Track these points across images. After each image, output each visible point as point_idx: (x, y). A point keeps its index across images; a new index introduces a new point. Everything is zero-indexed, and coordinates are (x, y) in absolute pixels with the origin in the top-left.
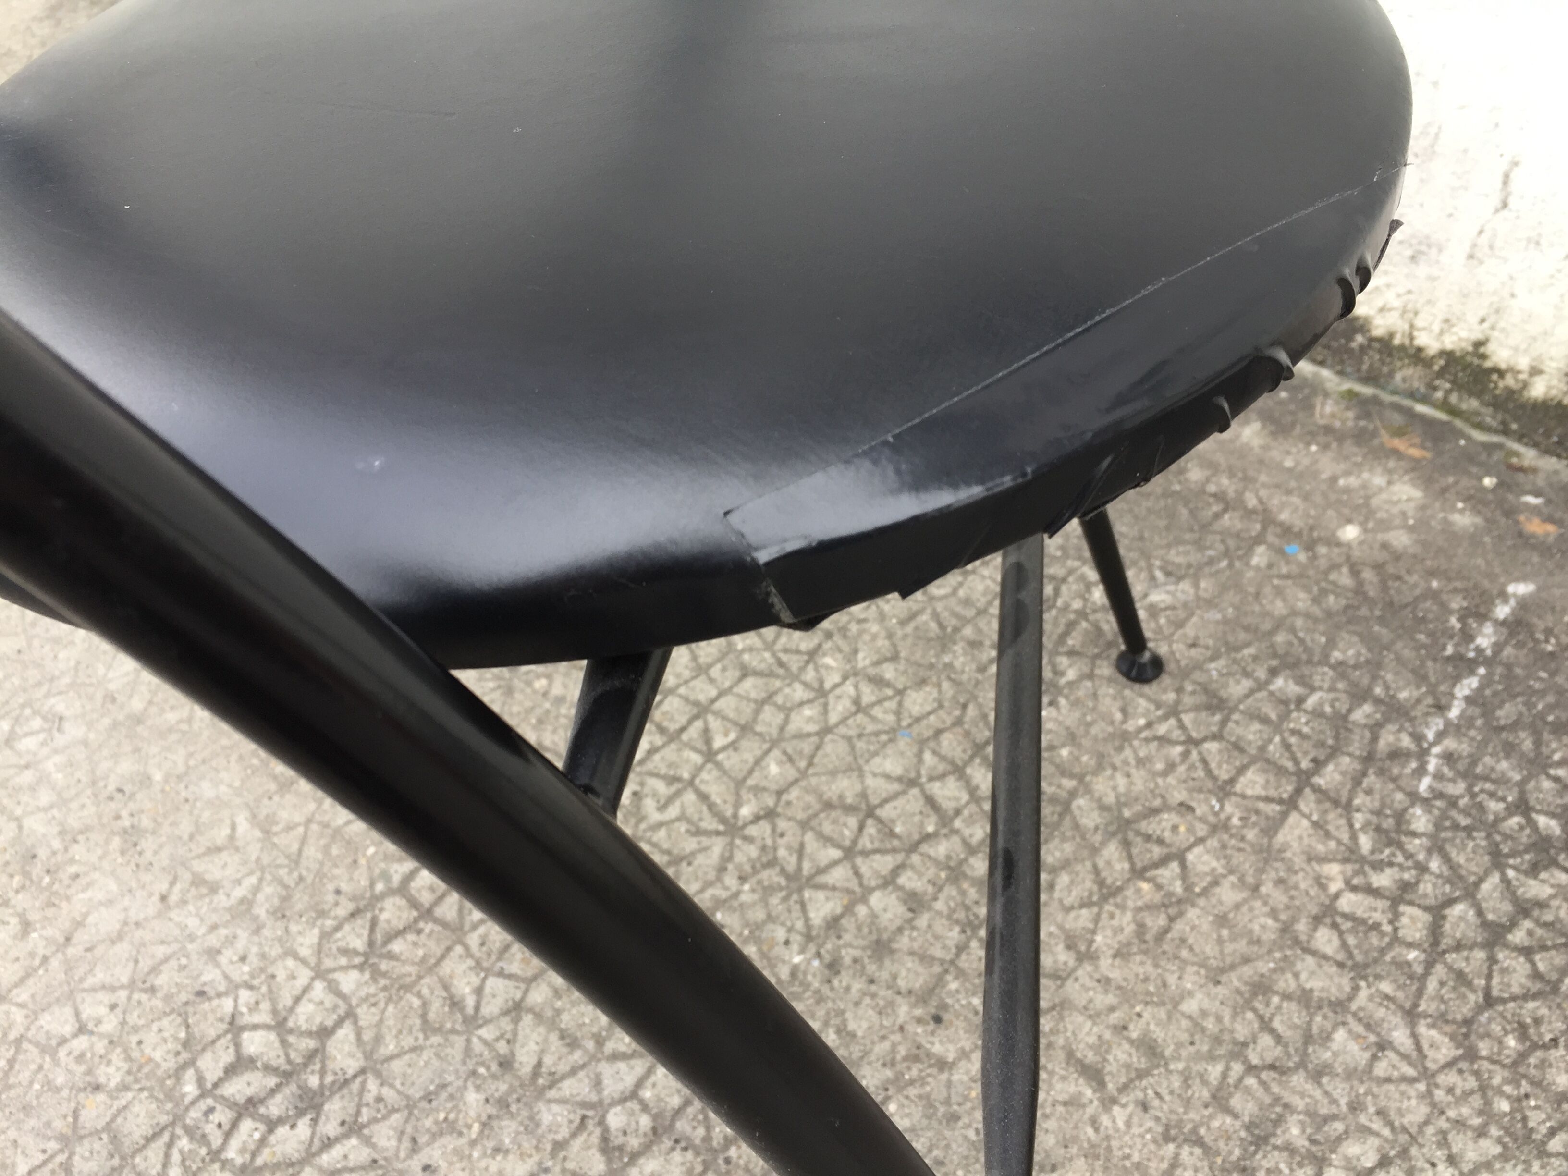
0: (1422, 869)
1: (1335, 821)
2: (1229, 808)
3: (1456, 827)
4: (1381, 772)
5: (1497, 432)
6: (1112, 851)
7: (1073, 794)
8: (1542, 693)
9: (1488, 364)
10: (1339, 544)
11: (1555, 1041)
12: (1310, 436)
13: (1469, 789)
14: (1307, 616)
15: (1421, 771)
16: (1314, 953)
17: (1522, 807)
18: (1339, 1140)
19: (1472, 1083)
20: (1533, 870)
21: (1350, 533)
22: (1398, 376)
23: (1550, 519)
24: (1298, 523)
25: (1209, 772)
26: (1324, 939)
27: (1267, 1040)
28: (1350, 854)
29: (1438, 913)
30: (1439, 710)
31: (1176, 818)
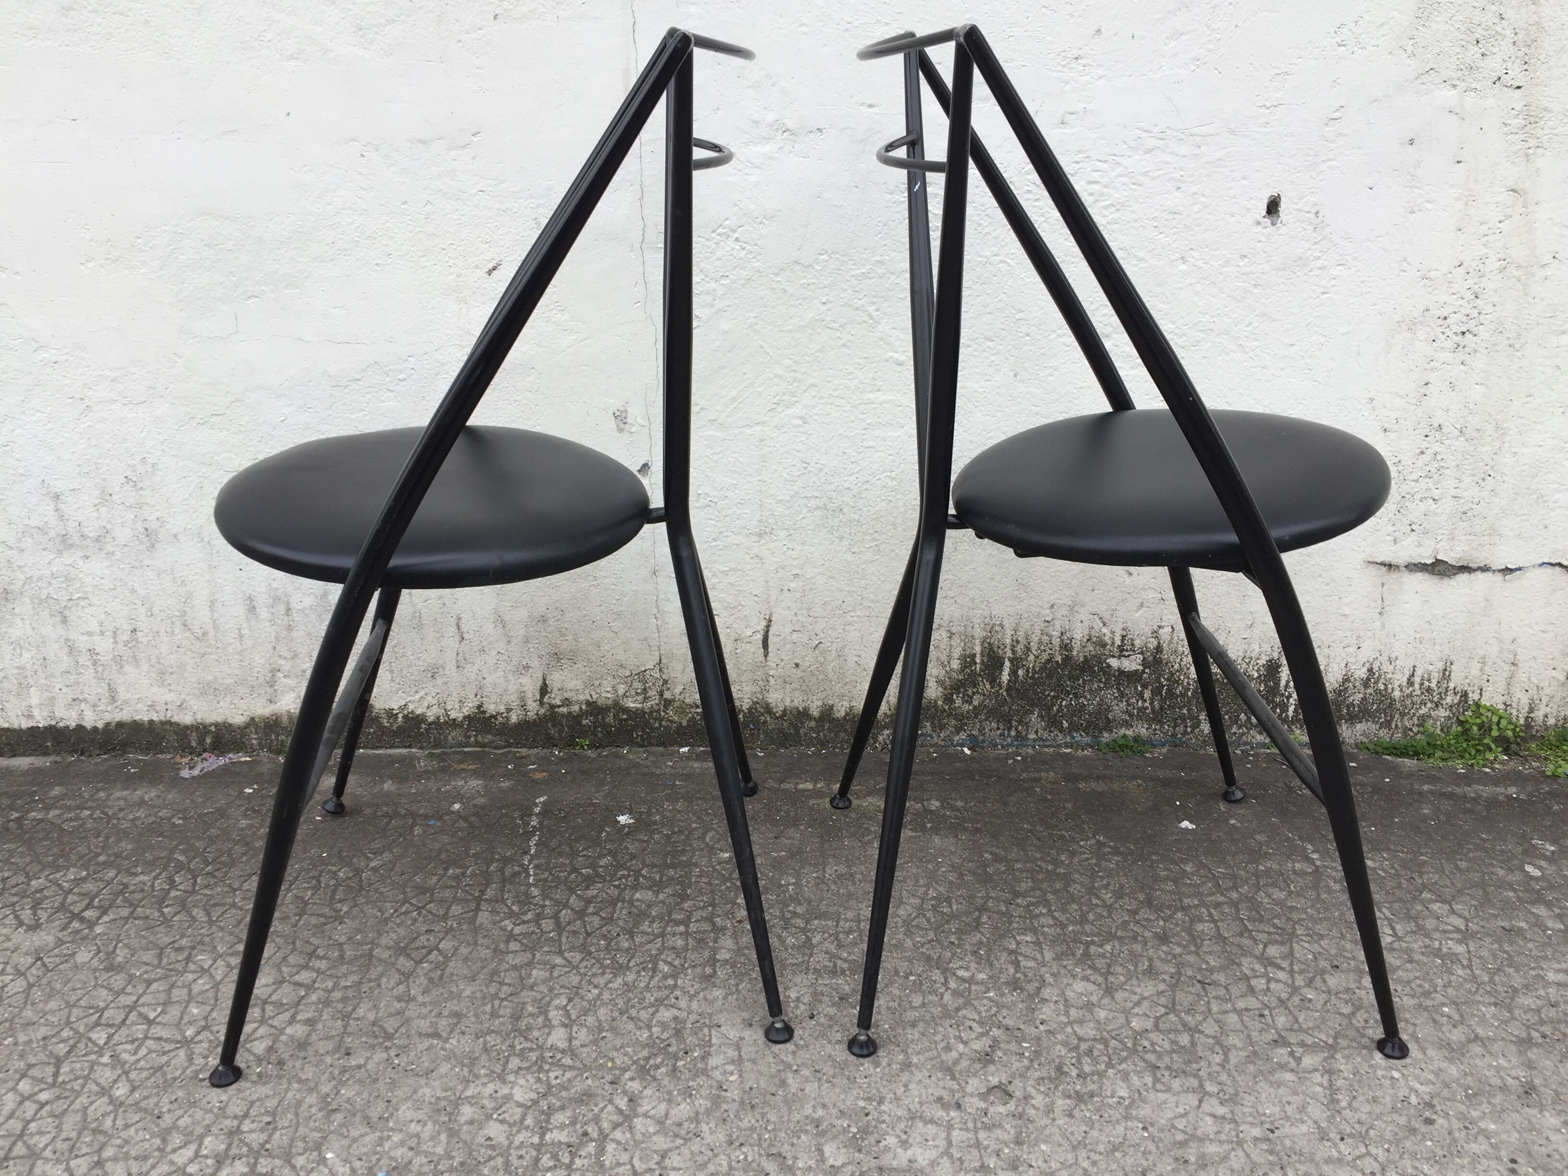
0: (543, 906)
1: (499, 907)
2: (449, 923)
3: (550, 887)
4: (511, 883)
5: (505, 747)
6: (402, 960)
7: (371, 950)
8: (566, 831)
9: (488, 715)
10: (453, 813)
11: (618, 935)
12: (420, 776)
13: (551, 874)
14: (451, 843)
15: (529, 876)
16: (512, 952)
17: (575, 870)
18: (549, 1003)
19: (593, 961)
20: (588, 888)
21: (457, 806)
22: (450, 738)
23: (544, 771)
24: (430, 812)
25: (434, 915)
26: (513, 946)
27: (505, 988)
28: (511, 915)
29: (556, 917)
30: (526, 853)
31: (427, 937)
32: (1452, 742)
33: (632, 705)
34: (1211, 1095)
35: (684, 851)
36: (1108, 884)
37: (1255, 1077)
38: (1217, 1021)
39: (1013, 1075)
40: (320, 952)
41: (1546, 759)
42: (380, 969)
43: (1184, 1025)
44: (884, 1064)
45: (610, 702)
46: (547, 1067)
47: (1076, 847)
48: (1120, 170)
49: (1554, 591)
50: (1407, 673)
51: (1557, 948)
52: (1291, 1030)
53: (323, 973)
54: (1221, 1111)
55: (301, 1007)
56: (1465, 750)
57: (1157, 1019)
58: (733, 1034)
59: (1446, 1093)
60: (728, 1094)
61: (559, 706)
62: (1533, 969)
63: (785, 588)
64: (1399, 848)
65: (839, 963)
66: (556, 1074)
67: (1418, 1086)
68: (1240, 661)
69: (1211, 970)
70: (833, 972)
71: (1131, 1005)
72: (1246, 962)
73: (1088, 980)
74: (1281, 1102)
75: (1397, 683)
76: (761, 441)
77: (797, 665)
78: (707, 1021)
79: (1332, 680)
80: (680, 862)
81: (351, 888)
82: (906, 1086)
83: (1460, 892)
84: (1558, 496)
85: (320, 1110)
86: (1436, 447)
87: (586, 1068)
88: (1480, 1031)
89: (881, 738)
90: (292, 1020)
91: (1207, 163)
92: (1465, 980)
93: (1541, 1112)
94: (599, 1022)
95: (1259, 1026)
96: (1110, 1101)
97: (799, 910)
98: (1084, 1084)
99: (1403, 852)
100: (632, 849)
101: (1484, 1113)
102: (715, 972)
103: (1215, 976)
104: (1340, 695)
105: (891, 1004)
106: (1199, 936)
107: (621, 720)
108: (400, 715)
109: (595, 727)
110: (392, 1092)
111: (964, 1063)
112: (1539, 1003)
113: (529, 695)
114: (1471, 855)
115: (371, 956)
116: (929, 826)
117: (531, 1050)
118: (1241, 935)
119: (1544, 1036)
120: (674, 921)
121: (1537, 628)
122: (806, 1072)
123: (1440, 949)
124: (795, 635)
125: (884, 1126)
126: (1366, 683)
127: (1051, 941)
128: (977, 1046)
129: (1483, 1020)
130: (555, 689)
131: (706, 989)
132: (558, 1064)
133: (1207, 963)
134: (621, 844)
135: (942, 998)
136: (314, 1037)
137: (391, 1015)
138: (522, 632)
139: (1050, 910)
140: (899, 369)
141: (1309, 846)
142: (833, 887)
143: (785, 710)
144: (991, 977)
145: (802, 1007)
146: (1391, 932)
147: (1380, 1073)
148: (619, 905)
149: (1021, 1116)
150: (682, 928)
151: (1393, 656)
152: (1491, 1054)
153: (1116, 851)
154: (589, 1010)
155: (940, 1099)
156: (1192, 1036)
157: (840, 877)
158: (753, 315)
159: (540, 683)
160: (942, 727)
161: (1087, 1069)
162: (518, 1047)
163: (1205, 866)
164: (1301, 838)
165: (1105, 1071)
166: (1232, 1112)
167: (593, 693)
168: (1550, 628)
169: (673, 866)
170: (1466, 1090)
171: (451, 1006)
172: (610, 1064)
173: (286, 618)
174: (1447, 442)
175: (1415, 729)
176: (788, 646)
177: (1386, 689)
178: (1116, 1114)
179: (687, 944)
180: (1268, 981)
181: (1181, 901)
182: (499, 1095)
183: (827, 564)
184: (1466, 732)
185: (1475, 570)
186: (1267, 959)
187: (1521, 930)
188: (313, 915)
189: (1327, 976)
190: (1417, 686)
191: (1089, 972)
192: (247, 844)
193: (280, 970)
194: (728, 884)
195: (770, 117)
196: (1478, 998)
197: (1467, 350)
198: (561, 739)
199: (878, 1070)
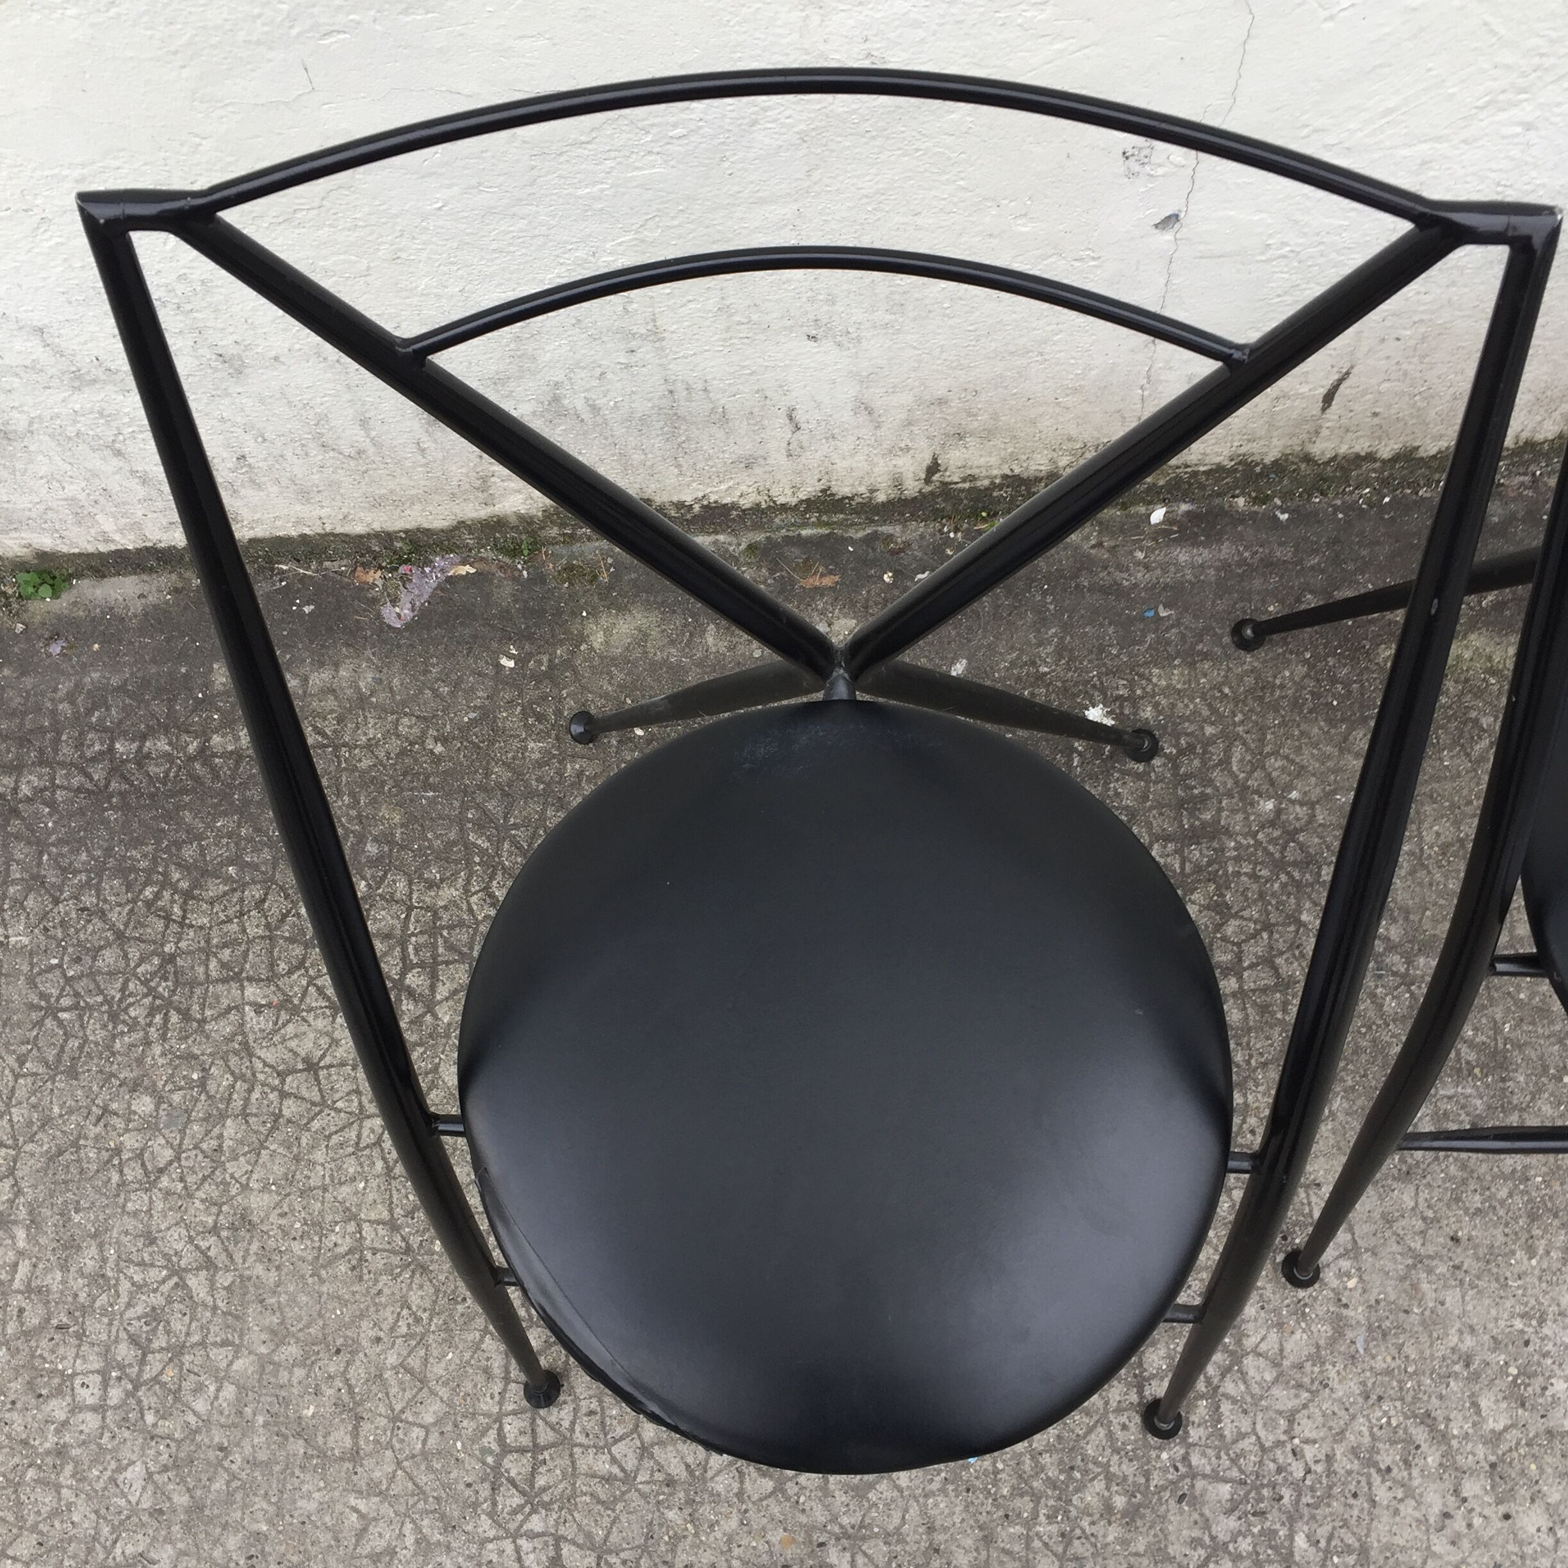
9: (839, 497)
35: (1204, 798)
44: (1541, 1252)
45: (1042, 474)
61: (958, 483)
77: (1375, 414)
113: (908, 474)
124: (1386, 385)
125: (1549, 1361)
130: (952, 467)
138: (902, 416)
143: (1336, 456)
159: (927, 462)
167: (1013, 467)
176: (1369, 396)
198: (955, 511)
199: (1534, 1262)
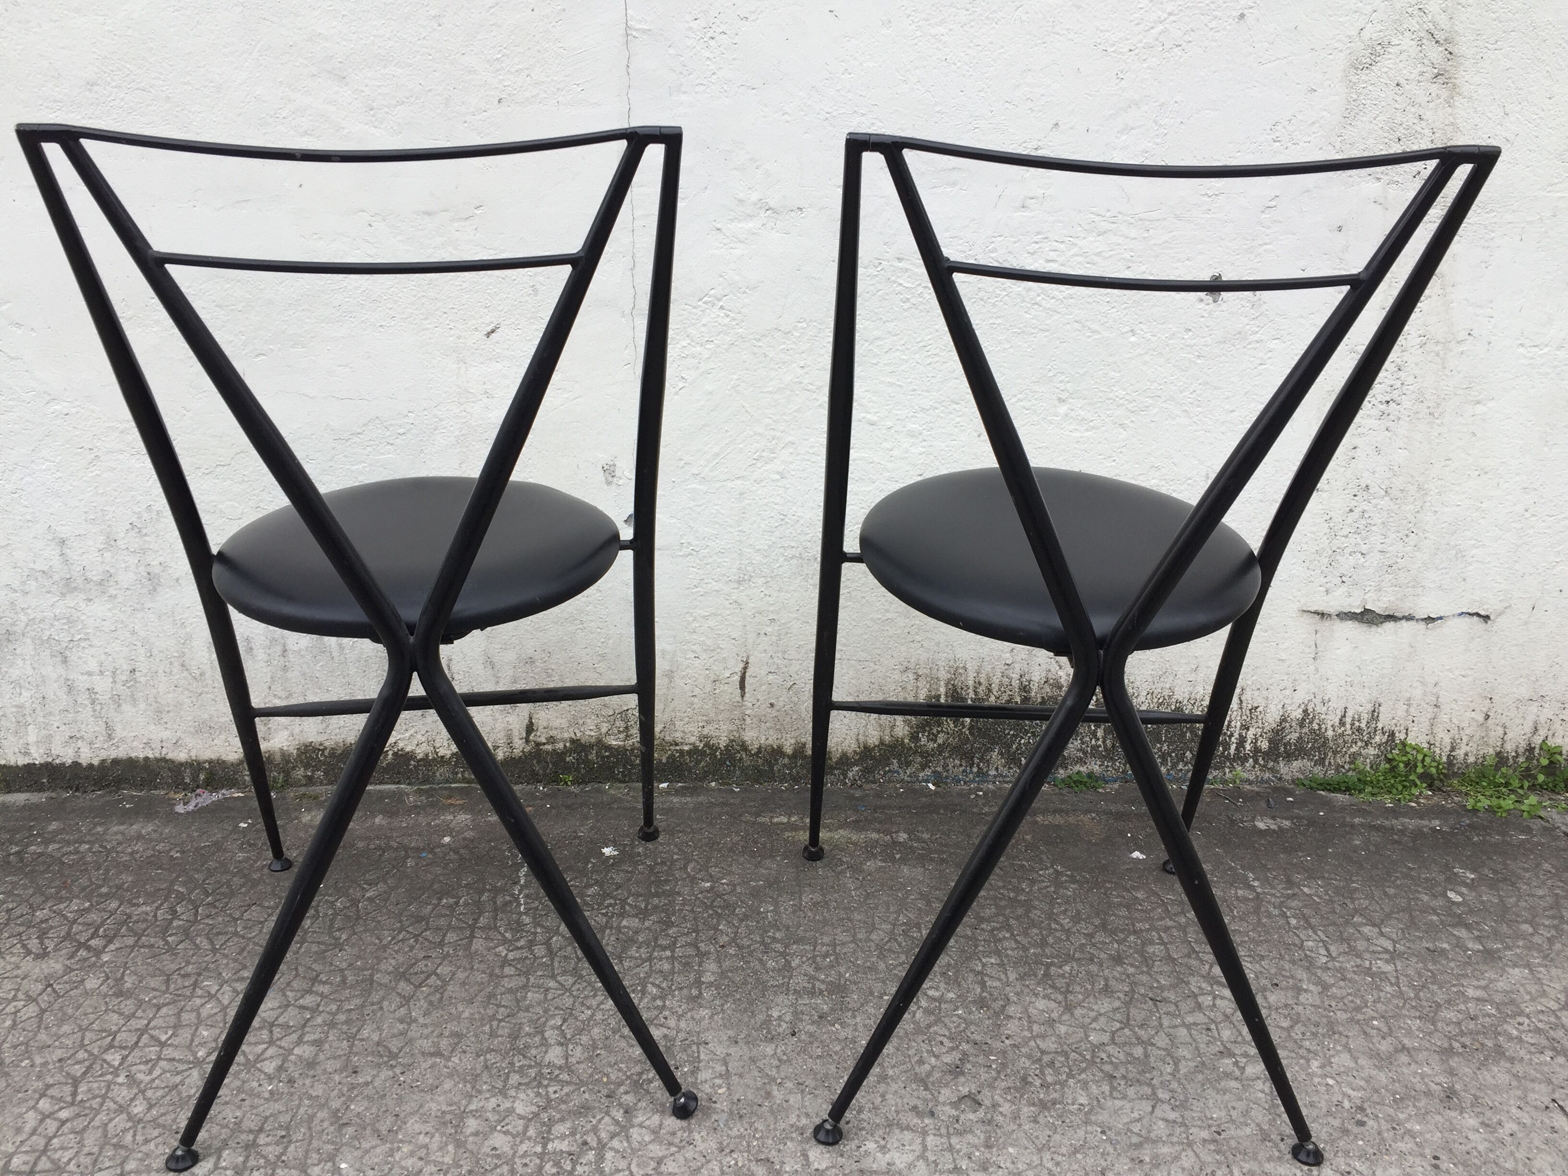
0: (535, 933)
1: (493, 934)
2: (446, 949)
3: (541, 916)
4: (503, 912)
6: (402, 984)
7: (372, 975)
10: (444, 846)
12: (409, 811)
13: (540, 902)
14: (443, 875)
15: (519, 905)
16: (507, 976)
18: (545, 1023)
19: (585, 984)
21: (447, 839)
22: (438, 774)
23: (529, 806)
24: (422, 845)
25: (430, 942)
26: (508, 970)
27: (502, 1009)
28: (505, 941)
29: (547, 943)
30: (515, 883)
31: (424, 962)
32: (1381, 778)
33: (614, 743)
34: (1163, 1102)
35: (667, 881)
36: (1066, 910)
37: (1203, 1085)
38: (1168, 1035)
39: (982, 1086)
40: (323, 977)
41: (1466, 794)
42: (381, 993)
43: (1138, 1038)
45: (593, 740)
46: (546, 1082)
47: (1035, 876)
48: (1075, 250)
49: (1473, 639)
50: (1339, 714)
51: (1477, 967)
52: (1235, 1042)
53: (326, 997)
54: (1172, 1115)
55: (307, 1029)
56: (1393, 786)
57: (1113, 1033)
58: (720, 1051)
59: (1375, 1097)
60: (718, 1106)
61: (544, 744)
62: (1454, 985)
63: (762, 632)
64: (1333, 876)
65: (817, 984)
66: (555, 1088)
67: (1350, 1092)
68: (1185, 702)
69: (1162, 988)
70: (812, 993)
71: (1089, 1020)
72: (1193, 980)
73: (1050, 999)
74: (1226, 1107)
75: (1330, 723)
76: (741, 494)
77: (772, 705)
78: (695, 1039)
79: (1271, 720)
80: (664, 892)
81: (349, 917)
82: (883, 1096)
83: (1388, 916)
84: (1474, 551)
85: (332, 1124)
86: (1365, 506)
87: (582, 1083)
88: (1406, 1041)
89: (850, 774)
90: (300, 1042)
91: (1155, 245)
92: (1393, 996)
93: (1461, 1113)
94: (594, 1040)
95: (1206, 1039)
96: (1071, 1108)
97: (778, 935)
98: (1047, 1093)
99: (1336, 880)
100: (618, 880)
101: (1410, 1116)
102: (701, 993)
103: (1166, 994)
104: (1278, 735)
105: (867, 1021)
106: (1151, 958)
107: (603, 757)
108: (390, 753)
109: (579, 764)
110: (400, 1106)
111: (937, 1075)
112: (1460, 1016)
113: (516, 733)
114: (1398, 882)
115: (372, 981)
116: (898, 856)
117: (530, 1067)
118: (1189, 956)
119: (1464, 1046)
120: (660, 946)
121: (1457, 673)
122: (789, 1085)
123: (1370, 969)
124: (771, 677)
125: (864, 1133)
126: (1301, 724)
127: (1014, 963)
128: (947, 1059)
129: (1409, 1032)
130: (541, 728)
131: (693, 1009)
132: (556, 1079)
133: (1158, 982)
134: (606, 875)
135: (914, 1016)
136: (322, 1057)
137: (394, 1036)
138: (510, 673)
139: (1012, 934)
140: (871, 428)
141: (1251, 875)
142: (810, 914)
143: (760, 747)
144: (959, 997)
145: (784, 1025)
146: (1326, 953)
147: (1316, 1080)
148: (608, 931)
149: (990, 1122)
150: (668, 953)
151: (1326, 698)
152: (1417, 1063)
153: (1072, 879)
154: (583, 1029)
155: (915, 1108)
156: (1145, 1048)
157: (815, 904)
158: (735, 377)
159: (526, 721)
160: (908, 764)
161: (1049, 1079)
162: (517, 1064)
163: (1155, 894)
164: (1243, 868)
165: (1066, 1081)
166: (1182, 1116)
167: (577, 731)
168: (1470, 672)
169: (657, 895)
170: (1394, 1095)
171: (452, 1027)
172: (605, 1080)
173: (282, 659)
174: (1373, 501)
175: (1347, 766)
176: (764, 687)
177: (1320, 729)
178: (1077, 1120)
179: (674, 967)
180: (1214, 998)
181: (1134, 925)
182: (502, 1108)
183: (802, 610)
184: (1393, 769)
185: (1400, 619)
186: (1213, 978)
187: (1443, 952)
188: (313, 942)
189: (1268, 994)
190: (1348, 726)
191: (1050, 991)
192: (245, 876)
193: (284, 995)
194: (711, 912)
195: (754, 197)
196: (1404, 1012)
197: (1392, 417)
198: (545, 775)
